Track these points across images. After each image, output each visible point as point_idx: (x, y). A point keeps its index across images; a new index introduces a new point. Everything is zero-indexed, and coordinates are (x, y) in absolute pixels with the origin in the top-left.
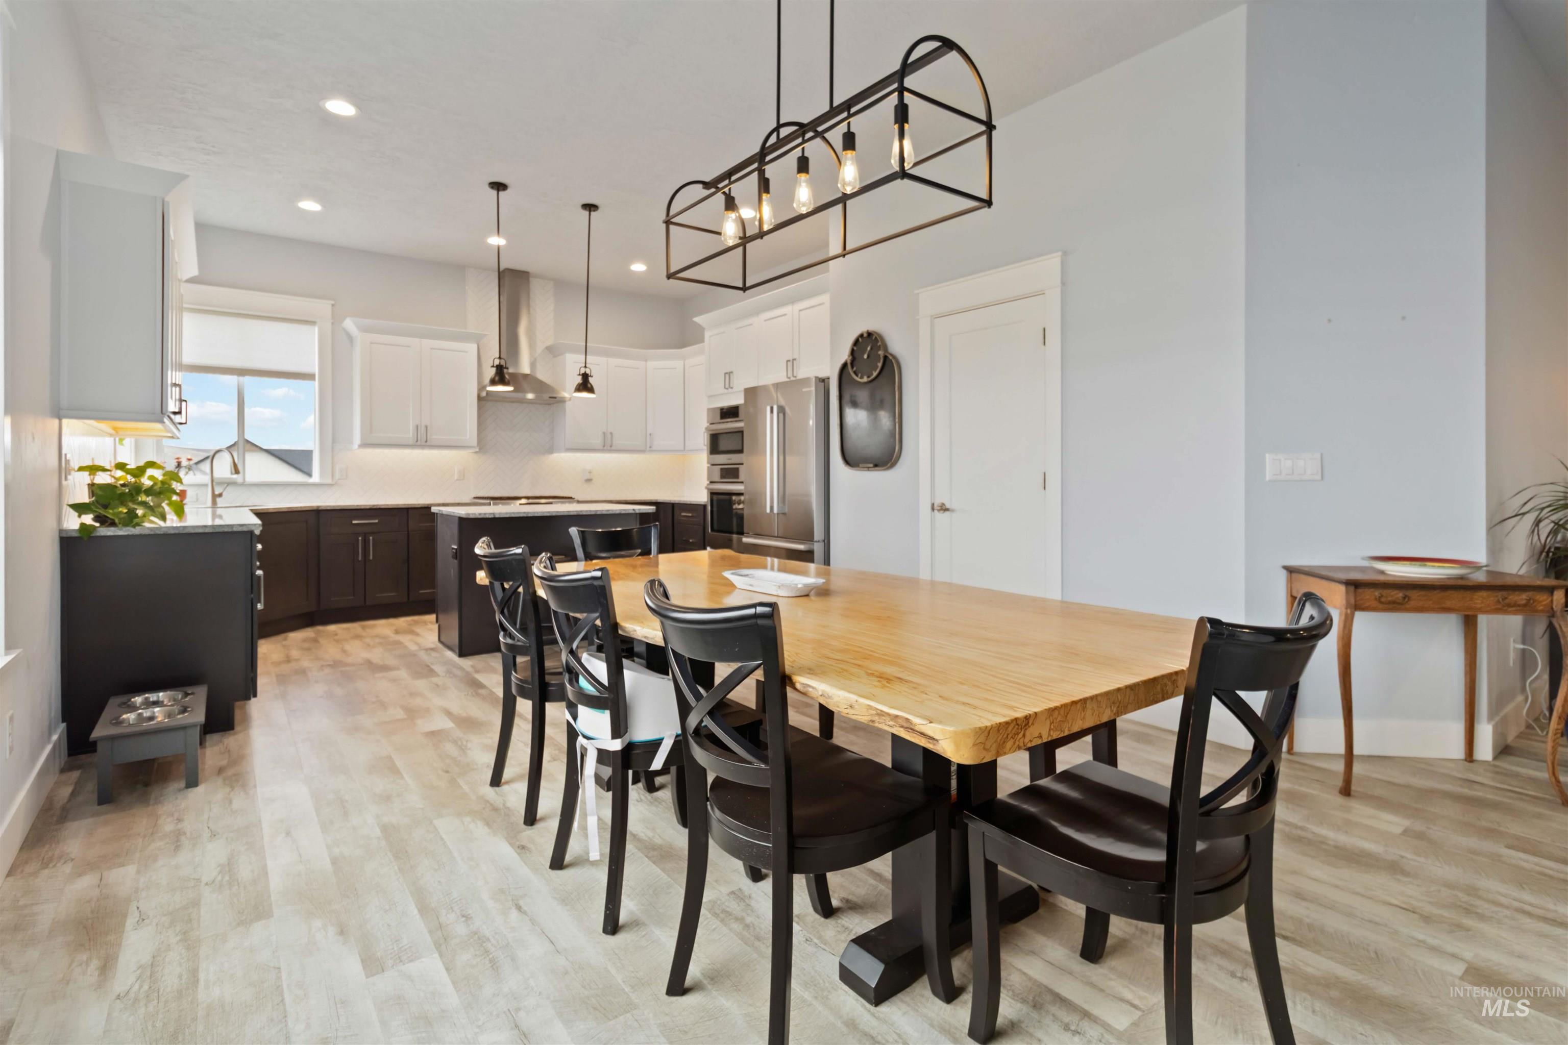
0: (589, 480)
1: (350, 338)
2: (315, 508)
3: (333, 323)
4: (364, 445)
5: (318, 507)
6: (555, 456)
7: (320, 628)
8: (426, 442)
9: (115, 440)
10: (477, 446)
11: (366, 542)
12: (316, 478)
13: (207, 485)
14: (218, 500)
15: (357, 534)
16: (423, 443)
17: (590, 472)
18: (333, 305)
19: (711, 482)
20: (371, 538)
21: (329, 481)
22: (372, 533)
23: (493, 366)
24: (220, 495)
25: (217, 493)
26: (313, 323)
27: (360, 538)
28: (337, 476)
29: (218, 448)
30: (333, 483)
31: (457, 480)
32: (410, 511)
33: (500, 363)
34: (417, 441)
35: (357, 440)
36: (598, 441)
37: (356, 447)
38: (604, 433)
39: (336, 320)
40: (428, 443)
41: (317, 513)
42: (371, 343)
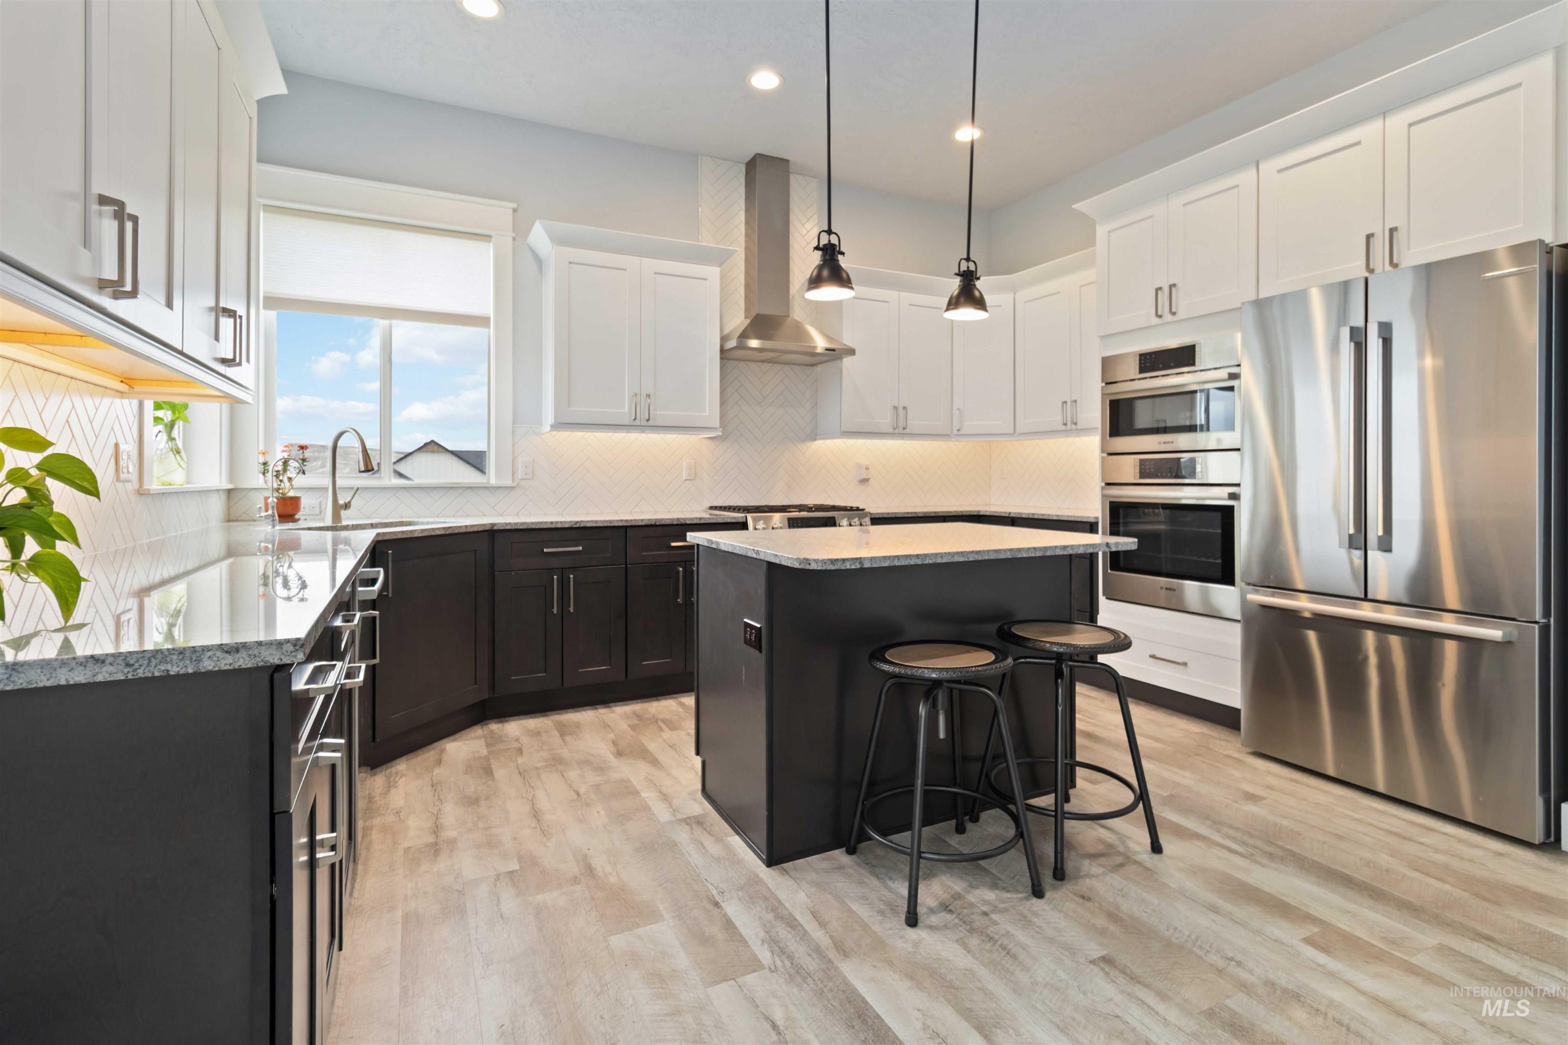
0: (864, 481)
1: (539, 262)
2: (487, 528)
3: (514, 239)
4: (560, 425)
5: (493, 525)
6: (819, 443)
7: (494, 726)
8: (648, 420)
9: (141, 405)
10: (720, 427)
11: (563, 583)
12: (492, 478)
13: (326, 489)
14: (343, 513)
15: (551, 570)
16: (644, 423)
17: (867, 469)
18: (515, 210)
19: (1108, 484)
20: (572, 576)
21: (508, 482)
22: (573, 569)
23: (817, 248)
24: (347, 506)
25: (341, 502)
26: (487, 238)
27: (555, 577)
28: (520, 475)
29: (342, 429)
30: (514, 485)
31: (686, 480)
32: (628, 529)
33: (829, 241)
34: (635, 419)
35: (549, 417)
36: (885, 421)
37: (547, 428)
38: (895, 407)
39: (520, 231)
40: (651, 423)
41: (492, 534)
42: (570, 263)
